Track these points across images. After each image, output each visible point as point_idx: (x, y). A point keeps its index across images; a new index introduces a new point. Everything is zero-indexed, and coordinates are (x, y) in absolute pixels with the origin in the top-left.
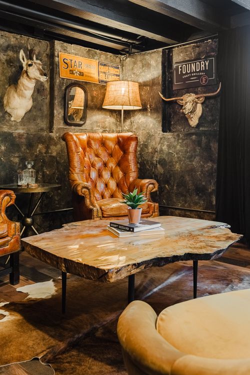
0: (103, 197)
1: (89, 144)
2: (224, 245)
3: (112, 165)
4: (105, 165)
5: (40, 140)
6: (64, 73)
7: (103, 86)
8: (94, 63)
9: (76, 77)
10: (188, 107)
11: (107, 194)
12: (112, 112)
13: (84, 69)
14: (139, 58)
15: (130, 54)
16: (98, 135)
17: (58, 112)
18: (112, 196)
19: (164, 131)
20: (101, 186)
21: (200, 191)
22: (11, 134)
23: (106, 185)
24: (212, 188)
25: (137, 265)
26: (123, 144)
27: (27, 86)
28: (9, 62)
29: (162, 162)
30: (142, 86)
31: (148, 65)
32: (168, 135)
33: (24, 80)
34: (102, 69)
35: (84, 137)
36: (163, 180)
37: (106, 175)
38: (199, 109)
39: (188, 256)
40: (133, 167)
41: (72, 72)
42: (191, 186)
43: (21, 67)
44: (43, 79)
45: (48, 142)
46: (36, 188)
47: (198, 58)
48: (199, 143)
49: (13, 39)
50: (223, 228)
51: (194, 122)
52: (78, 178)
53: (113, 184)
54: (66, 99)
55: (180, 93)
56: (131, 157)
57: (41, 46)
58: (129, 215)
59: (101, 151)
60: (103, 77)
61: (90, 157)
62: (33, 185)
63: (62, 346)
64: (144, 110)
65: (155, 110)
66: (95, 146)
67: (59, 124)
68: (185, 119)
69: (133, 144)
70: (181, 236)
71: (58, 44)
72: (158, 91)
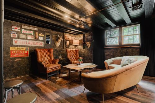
0: (73, 60)
2: (95, 67)
3: (74, 55)
4: (73, 55)
5: (62, 50)
6: (66, 38)
7: (72, 40)
8: (71, 36)
9: (68, 39)
10: (88, 44)
11: (74, 60)
12: (74, 45)
14: (79, 35)
15: (77, 35)
16: (72, 49)
17: (65, 45)
18: (75, 60)
20: (73, 58)
21: (90, 59)
22: (57, 50)
24: (92, 58)
25: (82, 69)
26: (76, 51)
27: (60, 41)
28: (56, 37)
29: (83, 54)
30: (79, 40)
31: (81, 37)
32: (84, 49)
33: (59, 40)
34: (72, 37)
35: (69, 50)
36: (84, 57)
37: (73, 57)
38: (90, 44)
39: (89, 68)
40: (78, 55)
42: (88, 58)
43: (58, 38)
44: (63, 40)
45: (63, 51)
46: (62, 59)
47: (89, 36)
48: (90, 51)
49: (57, 32)
50: (94, 65)
51: (89, 47)
52: (69, 57)
53: (75, 58)
54: (66, 43)
55: (86, 42)
56: (78, 53)
57: (61, 34)
58: (79, 63)
59: (72, 52)
60: (72, 39)
61: (71, 53)
62: (62, 58)
63: (70, 82)
64: (80, 45)
65: (82, 45)
66: (71, 51)
67: (65, 47)
68: (87, 46)
69: (78, 51)
70: (88, 66)
71: (64, 33)
72: (82, 41)
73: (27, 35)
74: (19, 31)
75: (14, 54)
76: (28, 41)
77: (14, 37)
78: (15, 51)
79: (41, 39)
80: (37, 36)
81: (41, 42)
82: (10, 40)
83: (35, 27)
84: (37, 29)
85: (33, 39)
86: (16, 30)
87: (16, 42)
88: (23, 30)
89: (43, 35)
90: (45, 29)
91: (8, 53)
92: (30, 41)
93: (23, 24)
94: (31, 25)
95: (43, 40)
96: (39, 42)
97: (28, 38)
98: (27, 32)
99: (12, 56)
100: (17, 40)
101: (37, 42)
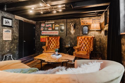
1: (84, 39)
4: (87, 43)
6: (82, 24)
8: (91, 20)
13: (88, 22)
17: (81, 32)
19: (105, 35)
22: (71, 37)
23: (87, 48)
26: (91, 39)
34: (94, 21)
41: (84, 24)
59: (87, 40)
64: (101, 30)
67: (81, 35)
71: (81, 19)
73: (48, 27)
74: (44, 26)
75: (42, 40)
76: (48, 32)
77: (42, 30)
78: (42, 38)
79: (57, 28)
80: (54, 27)
81: (56, 31)
82: (40, 32)
83: (53, 21)
84: (54, 22)
85: (51, 29)
86: (43, 26)
87: (43, 33)
88: (46, 25)
89: (58, 26)
90: (60, 20)
91: (40, 39)
92: (50, 31)
93: (46, 21)
94: (50, 21)
95: (58, 29)
96: (55, 31)
97: (49, 29)
98: (48, 25)
99: (41, 41)
100: (43, 31)
101: (54, 31)
